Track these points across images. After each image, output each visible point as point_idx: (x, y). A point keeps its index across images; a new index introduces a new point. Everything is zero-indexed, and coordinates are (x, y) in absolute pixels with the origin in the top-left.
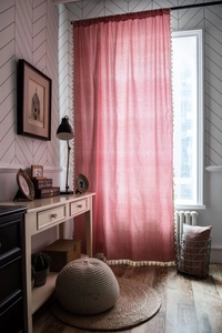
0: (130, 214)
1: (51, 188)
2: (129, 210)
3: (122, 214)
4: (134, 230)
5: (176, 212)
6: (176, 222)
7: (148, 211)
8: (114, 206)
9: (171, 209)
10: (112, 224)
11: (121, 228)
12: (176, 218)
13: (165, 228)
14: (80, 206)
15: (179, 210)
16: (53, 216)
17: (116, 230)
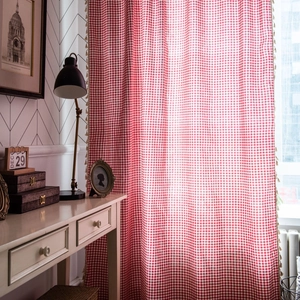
0: (191, 236)
1: (43, 189)
2: (191, 228)
3: (177, 235)
4: (199, 267)
5: (282, 232)
6: (282, 253)
7: (227, 229)
8: (161, 220)
9: (273, 226)
10: (158, 253)
11: (175, 262)
12: (282, 245)
13: (262, 265)
14: (96, 224)
15: (288, 228)
16: (42, 252)
17: (166, 268)
